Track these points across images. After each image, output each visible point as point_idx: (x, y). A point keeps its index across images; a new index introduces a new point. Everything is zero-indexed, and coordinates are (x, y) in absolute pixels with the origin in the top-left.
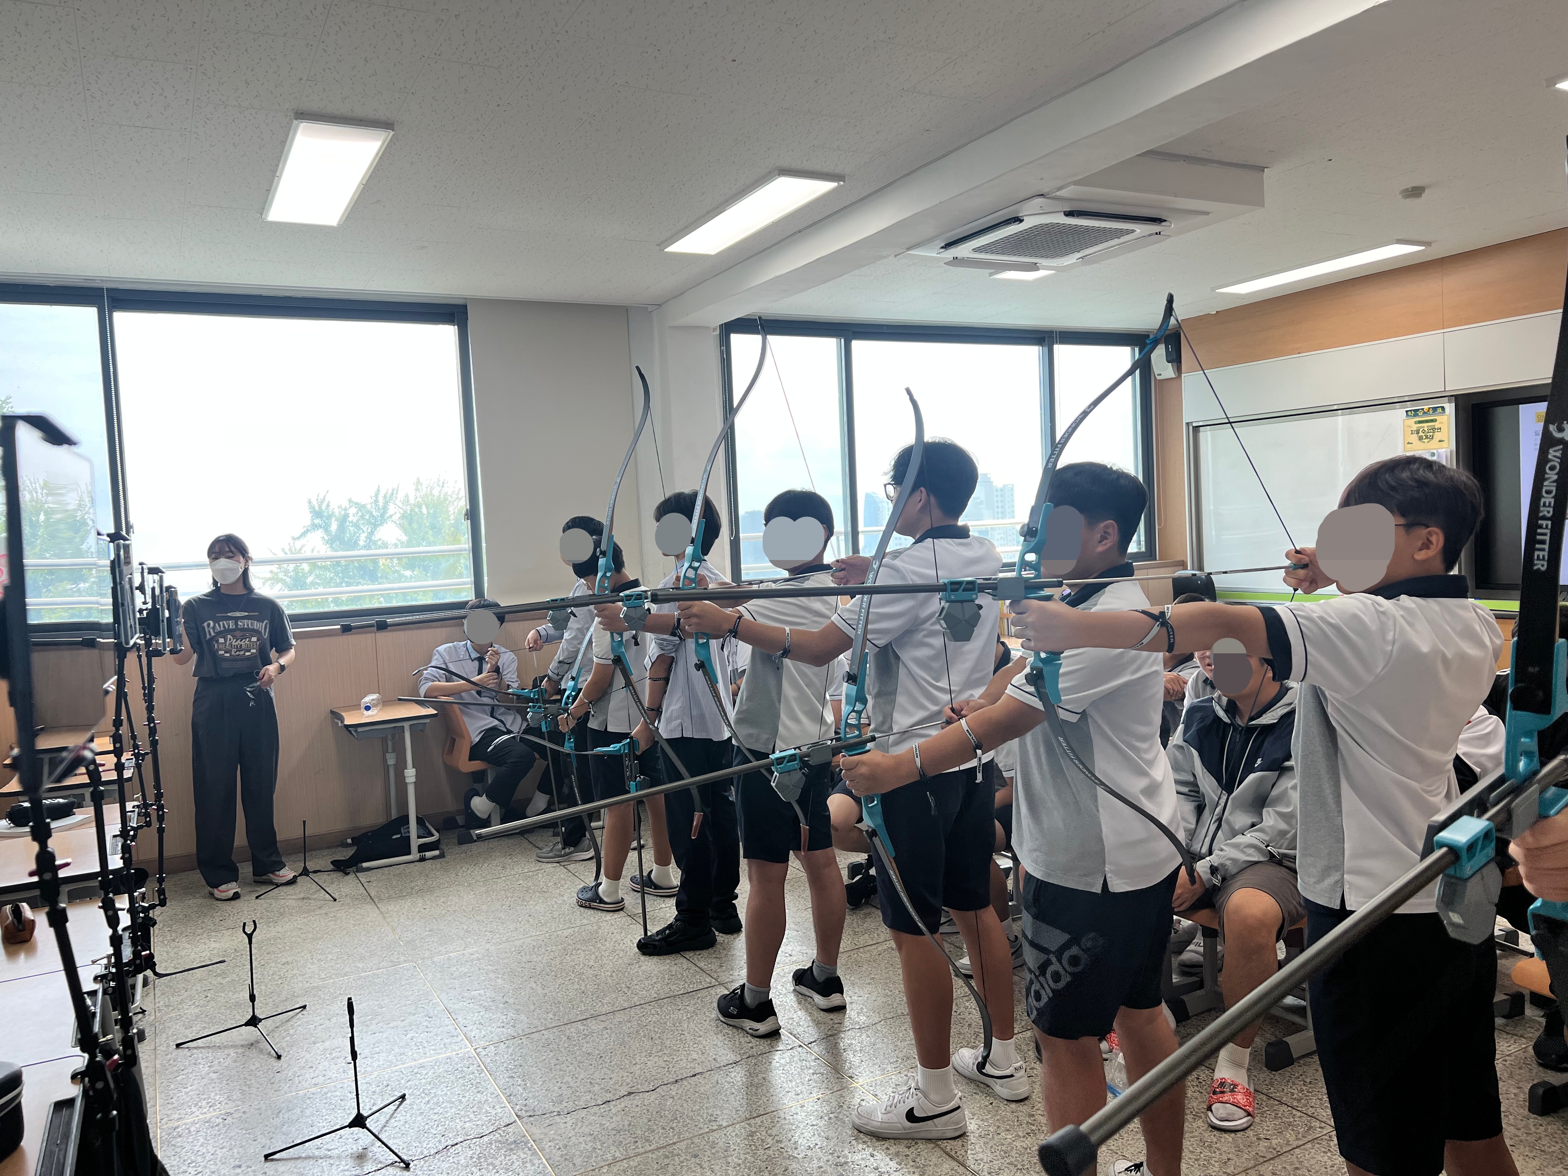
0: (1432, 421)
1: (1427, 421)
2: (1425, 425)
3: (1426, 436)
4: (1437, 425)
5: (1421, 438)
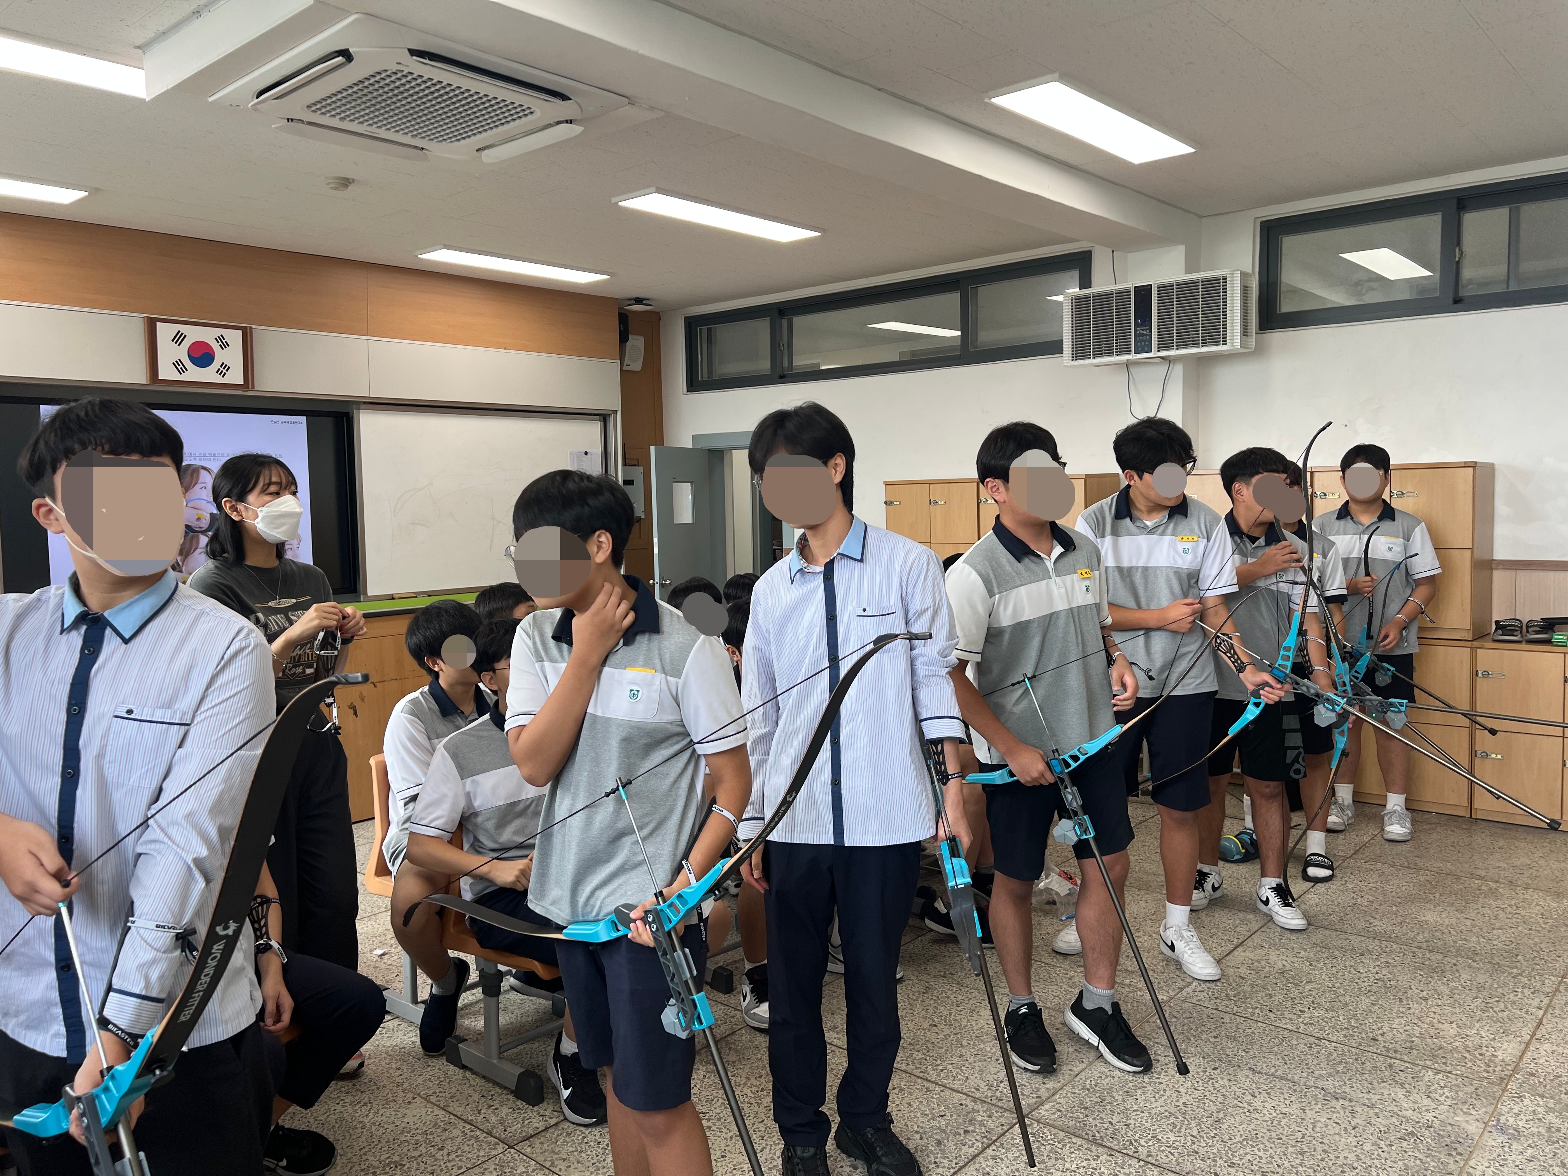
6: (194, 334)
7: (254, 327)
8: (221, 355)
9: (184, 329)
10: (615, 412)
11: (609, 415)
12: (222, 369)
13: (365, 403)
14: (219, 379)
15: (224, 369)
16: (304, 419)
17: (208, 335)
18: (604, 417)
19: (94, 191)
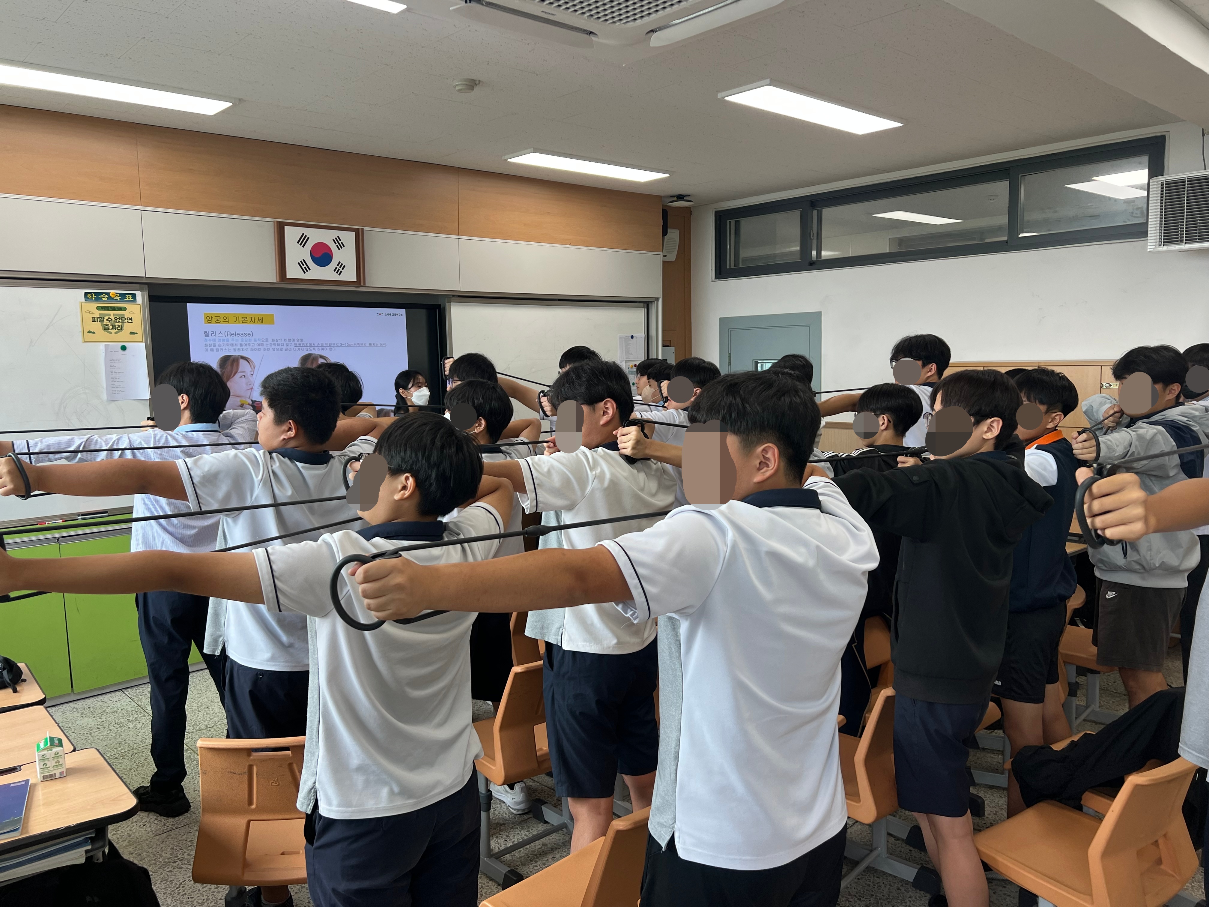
0: (120, 309)
1: (113, 309)
2: (112, 312)
3: (114, 326)
4: (126, 314)
5: (106, 328)
6: (316, 236)
7: (365, 228)
8: (338, 256)
9: (307, 231)
10: (657, 299)
11: (652, 302)
12: (338, 268)
13: (454, 296)
14: (336, 277)
15: (340, 268)
16: (403, 311)
17: (326, 237)
18: (646, 304)
19: (238, 102)
